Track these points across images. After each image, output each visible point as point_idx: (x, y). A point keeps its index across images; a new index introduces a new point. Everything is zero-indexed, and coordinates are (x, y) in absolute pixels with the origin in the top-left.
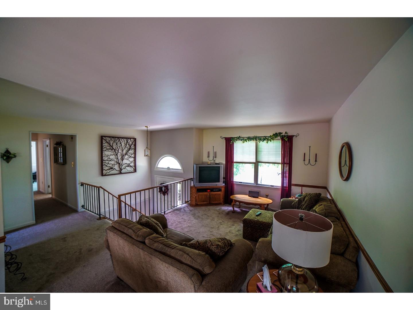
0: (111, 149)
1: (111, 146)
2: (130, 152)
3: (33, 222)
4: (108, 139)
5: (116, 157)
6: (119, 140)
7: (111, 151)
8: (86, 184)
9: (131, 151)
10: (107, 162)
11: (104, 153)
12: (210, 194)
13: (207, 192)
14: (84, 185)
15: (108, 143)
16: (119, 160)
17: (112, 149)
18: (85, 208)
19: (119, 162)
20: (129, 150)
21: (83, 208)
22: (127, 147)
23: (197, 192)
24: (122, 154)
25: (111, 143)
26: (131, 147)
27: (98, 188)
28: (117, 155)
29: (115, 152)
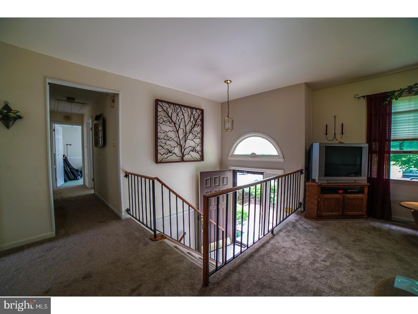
0: (169, 122)
1: (169, 116)
2: (195, 129)
3: (51, 233)
4: (165, 105)
5: (176, 135)
6: (181, 109)
7: (170, 125)
8: (132, 174)
9: (198, 129)
10: (164, 141)
11: (159, 128)
12: (344, 197)
13: (338, 193)
14: (130, 175)
15: (165, 111)
16: (180, 141)
17: (171, 121)
18: (132, 214)
19: (180, 142)
20: (194, 126)
21: (128, 213)
22: (191, 121)
23: (321, 193)
24: (185, 132)
25: (170, 112)
26: (196, 121)
27: (151, 181)
28: (177, 131)
29: (175, 126)
